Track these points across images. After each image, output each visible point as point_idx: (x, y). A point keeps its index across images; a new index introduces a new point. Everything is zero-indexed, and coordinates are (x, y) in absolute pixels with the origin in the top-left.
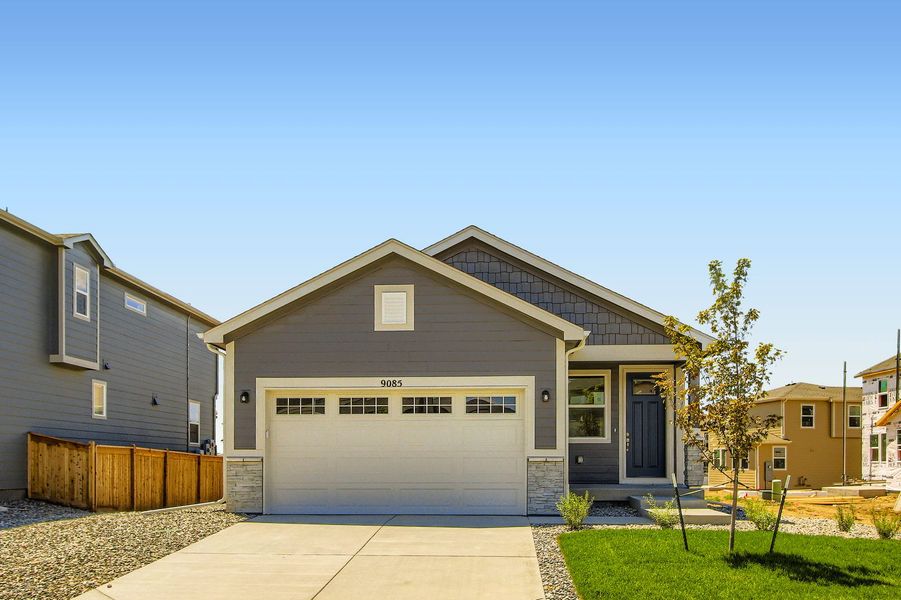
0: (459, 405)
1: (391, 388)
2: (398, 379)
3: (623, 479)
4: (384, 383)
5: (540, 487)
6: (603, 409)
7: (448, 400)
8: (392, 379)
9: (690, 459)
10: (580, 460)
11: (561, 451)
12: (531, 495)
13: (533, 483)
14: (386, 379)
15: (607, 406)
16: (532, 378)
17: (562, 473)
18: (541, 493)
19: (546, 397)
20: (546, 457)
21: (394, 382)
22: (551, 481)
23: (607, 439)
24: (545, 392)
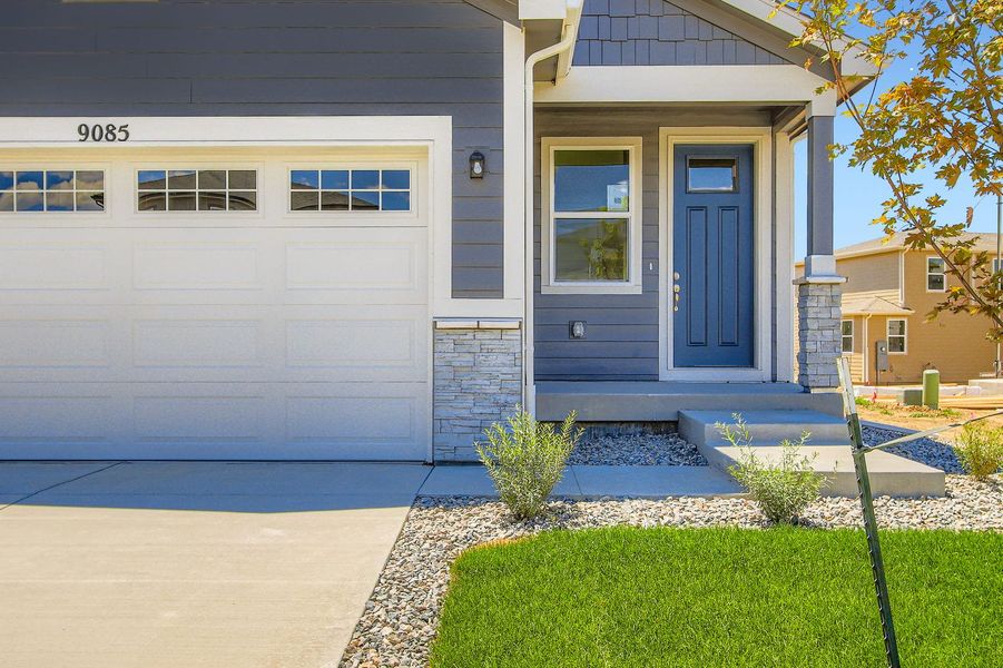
0: (273, 190)
1: (104, 144)
2: (118, 121)
3: (667, 369)
4: (85, 132)
5: (463, 391)
6: (625, 221)
7: (248, 178)
8: (104, 121)
9: (812, 324)
10: (579, 330)
11: (514, 304)
12: (442, 412)
13: (448, 382)
14: (91, 122)
15: (635, 218)
16: (445, 122)
17: (517, 359)
18: (464, 407)
19: (478, 169)
20: (478, 319)
21: (111, 129)
22: (491, 377)
23: (633, 285)
24: (478, 156)
